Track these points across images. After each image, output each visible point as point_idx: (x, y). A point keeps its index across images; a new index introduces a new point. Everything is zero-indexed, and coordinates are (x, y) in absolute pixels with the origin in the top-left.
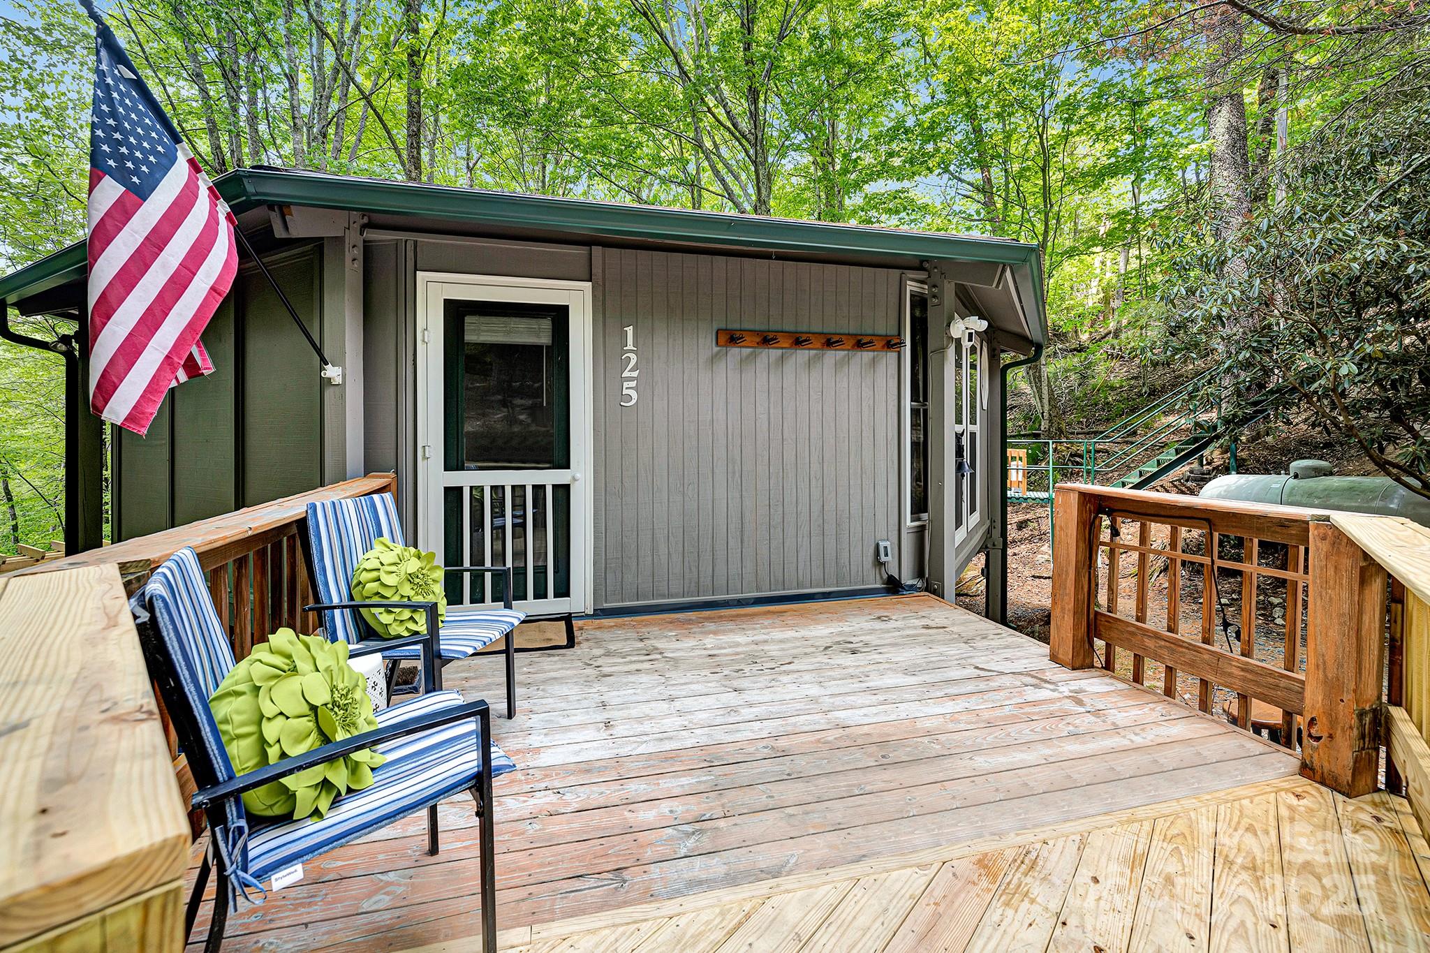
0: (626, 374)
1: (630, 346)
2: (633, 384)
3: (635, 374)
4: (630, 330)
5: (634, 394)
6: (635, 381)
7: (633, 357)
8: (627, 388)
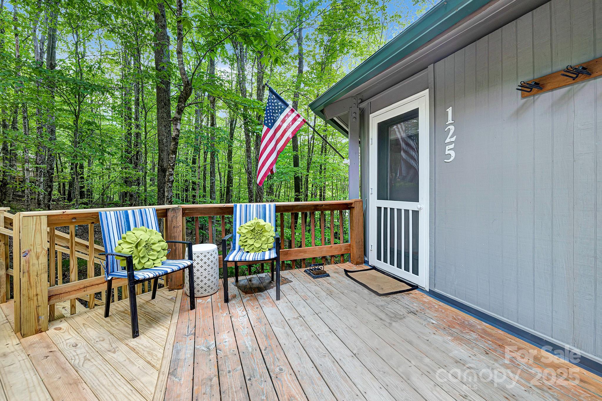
0: (448, 140)
1: (450, 121)
2: (452, 146)
3: (453, 139)
4: (450, 110)
5: (453, 153)
6: (454, 144)
7: (452, 128)
8: (448, 150)
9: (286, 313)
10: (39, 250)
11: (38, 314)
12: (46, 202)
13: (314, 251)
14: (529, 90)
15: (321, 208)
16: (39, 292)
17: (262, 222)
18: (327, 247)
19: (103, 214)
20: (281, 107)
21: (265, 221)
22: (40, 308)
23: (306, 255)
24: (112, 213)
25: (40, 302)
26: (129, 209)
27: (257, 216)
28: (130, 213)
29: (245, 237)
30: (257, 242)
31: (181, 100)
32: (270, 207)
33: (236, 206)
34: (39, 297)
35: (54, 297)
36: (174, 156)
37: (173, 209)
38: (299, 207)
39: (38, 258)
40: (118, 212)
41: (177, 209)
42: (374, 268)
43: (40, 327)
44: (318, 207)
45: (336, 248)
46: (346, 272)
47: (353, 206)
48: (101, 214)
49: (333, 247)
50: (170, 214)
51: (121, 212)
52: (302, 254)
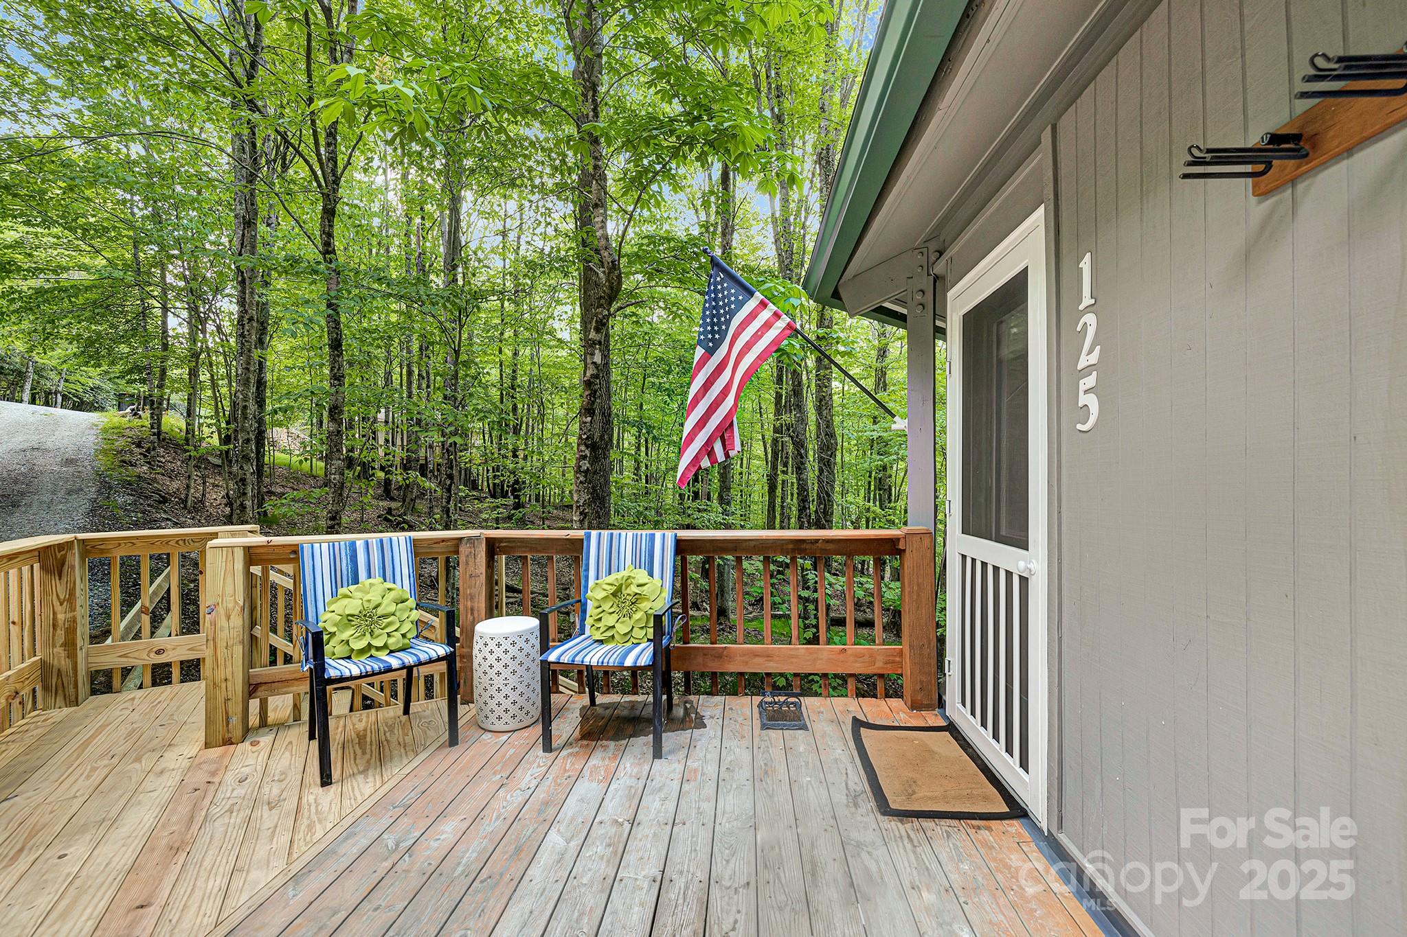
0: (1083, 362)
1: (1087, 301)
2: (1090, 381)
3: (1094, 358)
4: (1086, 264)
5: (1092, 401)
6: (1095, 373)
7: (1090, 319)
8: (1086, 392)
9: (610, 806)
10: (230, 605)
11: (227, 713)
12: (444, 504)
13: (792, 657)
14: (1261, 167)
15: (814, 547)
16: (229, 677)
17: (641, 575)
18: (832, 650)
19: (307, 548)
20: (737, 298)
21: (651, 574)
22: (230, 703)
23: (771, 664)
24: (325, 546)
25: (230, 693)
26: (360, 539)
27: (634, 562)
28: (360, 545)
29: (600, 610)
30: (623, 622)
31: (603, 301)
32: (664, 540)
33: (589, 536)
34: (229, 684)
35: (263, 687)
36: (589, 419)
37: (470, 539)
38: (752, 544)
39: (228, 618)
40: (336, 544)
41: (478, 538)
42: (951, 728)
43: (230, 735)
44: (803, 546)
45: (859, 656)
46: (858, 724)
47: (901, 546)
48: (302, 548)
49: (849, 652)
50: (464, 549)
51: (342, 543)
52: (760, 660)
